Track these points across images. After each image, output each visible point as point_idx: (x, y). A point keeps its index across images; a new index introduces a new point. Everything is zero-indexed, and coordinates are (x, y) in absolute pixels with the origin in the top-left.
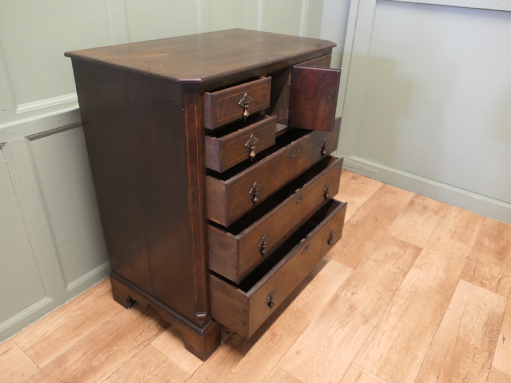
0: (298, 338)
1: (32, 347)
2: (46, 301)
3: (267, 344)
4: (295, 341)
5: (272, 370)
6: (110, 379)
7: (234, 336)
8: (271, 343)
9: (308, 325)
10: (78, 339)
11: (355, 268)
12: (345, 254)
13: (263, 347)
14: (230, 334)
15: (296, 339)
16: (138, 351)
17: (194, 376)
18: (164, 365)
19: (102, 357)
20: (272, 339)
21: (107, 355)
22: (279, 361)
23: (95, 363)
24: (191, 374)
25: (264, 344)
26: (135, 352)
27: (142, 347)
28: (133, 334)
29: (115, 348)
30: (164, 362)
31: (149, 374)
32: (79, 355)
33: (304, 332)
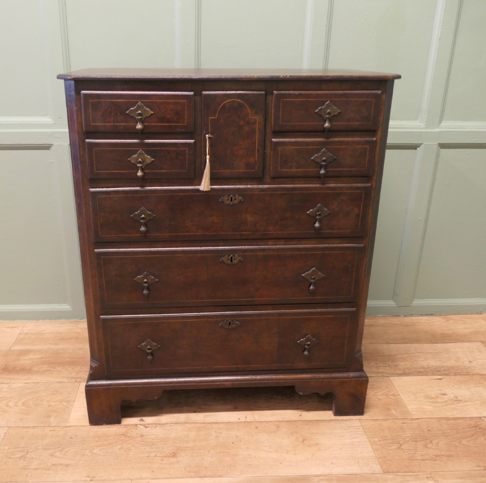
0: (191, 477)
1: (27, 334)
2: (66, 307)
3: (156, 456)
4: (183, 478)
5: (124, 479)
6: (26, 385)
7: (141, 427)
8: (161, 458)
9: (221, 476)
10: (52, 347)
11: (385, 473)
12: (399, 448)
13: (147, 455)
14: (142, 423)
15: (187, 477)
16: (67, 381)
17: (68, 428)
18: (65, 404)
19: (45, 367)
20: (165, 457)
21: (49, 369)
22: (141, 478)
23: (36, 369)
24: (68, 425)
25: (153, 455)
26: (65, 380)
27: (73, 380)
28: (83, 368)
29: (60, 369)
30: (68, 401)
31: (48, 401)
32: (38, 356)
33: (205, 479)
